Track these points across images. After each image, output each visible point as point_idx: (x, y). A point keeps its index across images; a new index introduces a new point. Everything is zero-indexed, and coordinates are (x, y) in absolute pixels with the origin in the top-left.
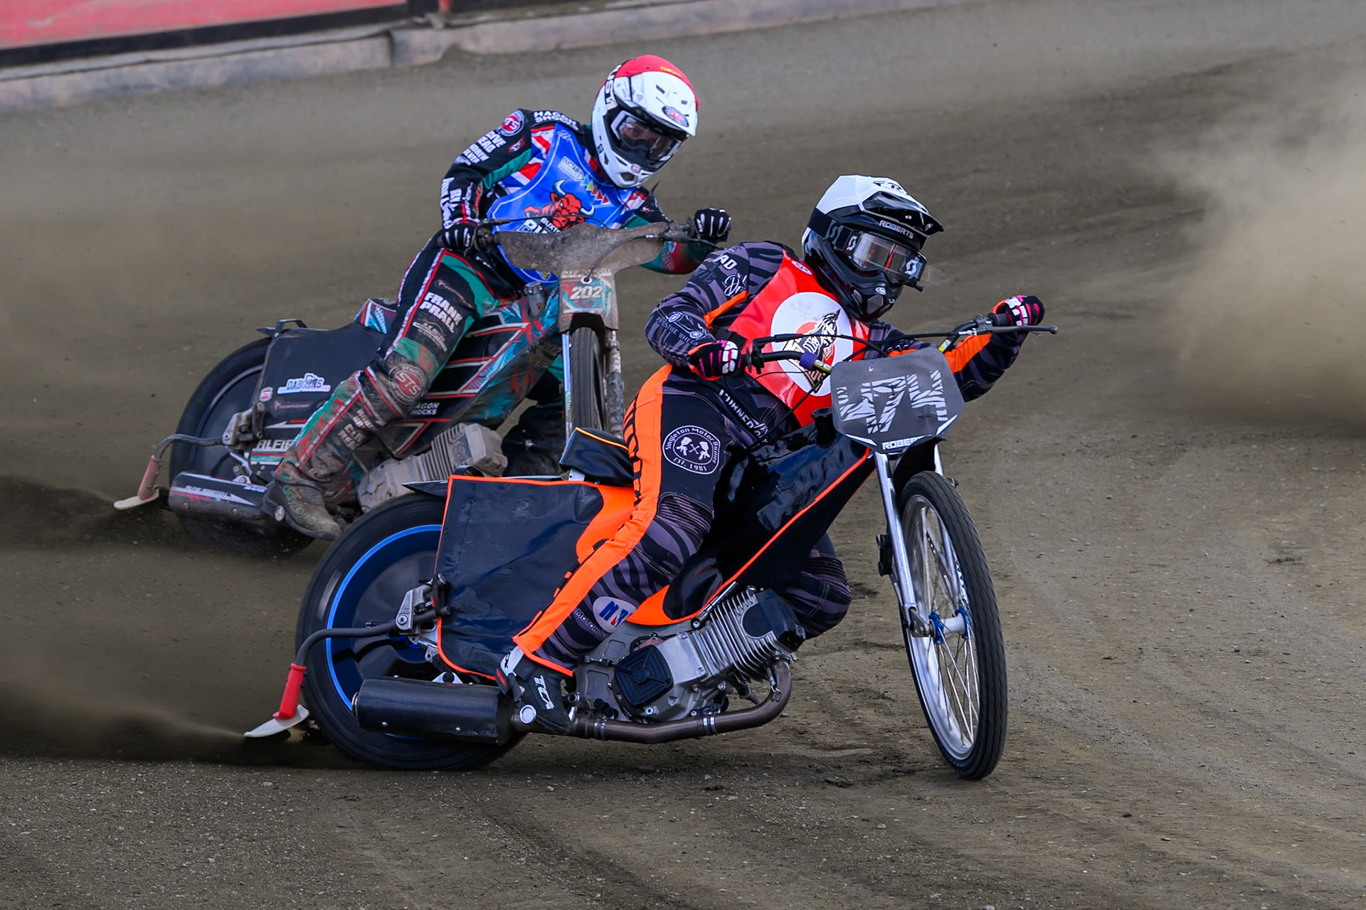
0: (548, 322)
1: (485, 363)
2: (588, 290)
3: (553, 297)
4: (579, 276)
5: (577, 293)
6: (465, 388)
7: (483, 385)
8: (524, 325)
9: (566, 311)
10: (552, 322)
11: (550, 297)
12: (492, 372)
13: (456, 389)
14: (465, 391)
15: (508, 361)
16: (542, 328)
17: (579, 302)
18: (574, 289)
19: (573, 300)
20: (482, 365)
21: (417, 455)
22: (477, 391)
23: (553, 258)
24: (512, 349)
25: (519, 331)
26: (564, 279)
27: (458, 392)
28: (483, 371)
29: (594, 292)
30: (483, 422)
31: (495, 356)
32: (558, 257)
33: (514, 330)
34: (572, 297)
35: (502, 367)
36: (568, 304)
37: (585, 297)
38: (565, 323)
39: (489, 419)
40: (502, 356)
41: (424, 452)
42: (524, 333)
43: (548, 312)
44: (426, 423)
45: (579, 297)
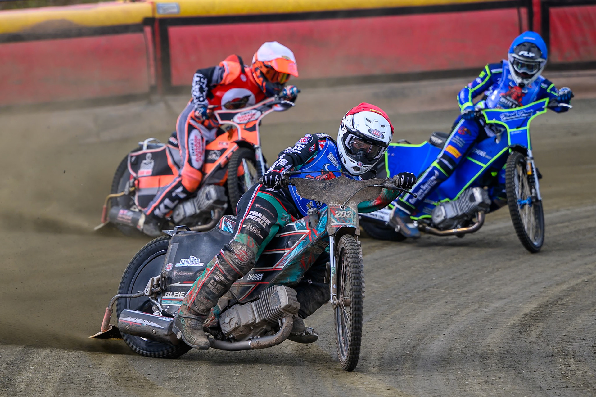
0: (320, 230)
1: (287, 252)
2: (344, 213)
3: (323, 217)
4: (339, 205)
5: (338, 214)
6: (277, 266)
7: (286, 264)
8: (307, 231)
9: (332, 224)
10: (323, 230)
11: (321, 216)
12: (291, 257)
13: (272, 266)
14: (277, 267)
15: (299, 251)
16: (317, 233)
17: (339, 220)
18: (337, 212)
19: (336, 218)
20: (285, 253)
21: (252, 301)
22: (283, 267)
23: (324, 194)
24: (301, 244)
25: (305, 234)
26: (330, 206)
27: (273, 267)
28: (286, 256)
29: (347, 214)
30: (286, 285)
31: (292, 248)
32: (327, 194)
33: (301, 234)
34: (336, 216)
35: (296, 254)
36: (334, 220)
37: (343, 217)
38: (332, 231)
39: (290, 283)
40: (296, 248)
41: (255, 300)
42: (308, 235)
43: (321, 225)
44: (256, 284)
45: (339, 217)
